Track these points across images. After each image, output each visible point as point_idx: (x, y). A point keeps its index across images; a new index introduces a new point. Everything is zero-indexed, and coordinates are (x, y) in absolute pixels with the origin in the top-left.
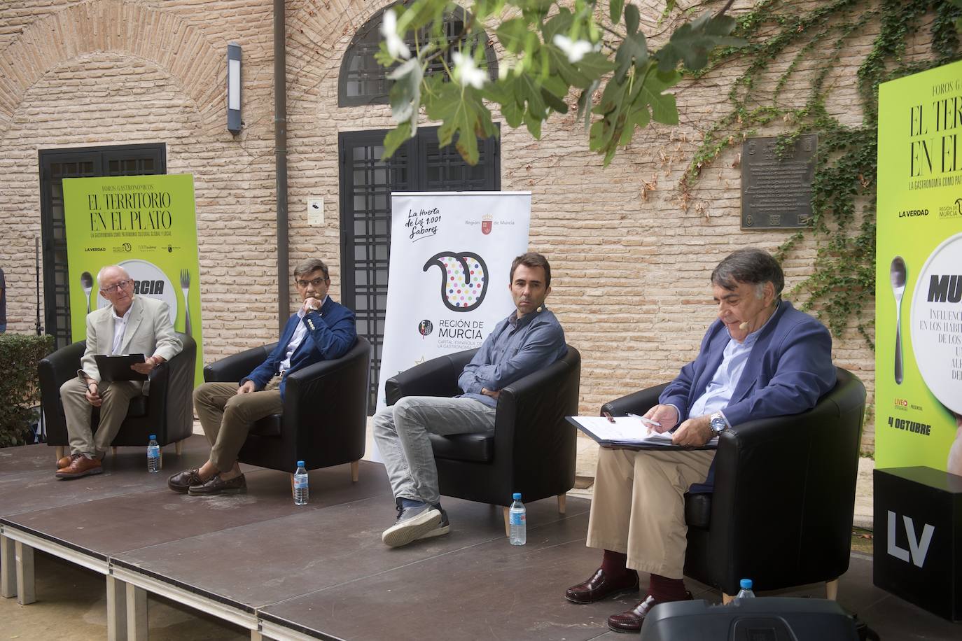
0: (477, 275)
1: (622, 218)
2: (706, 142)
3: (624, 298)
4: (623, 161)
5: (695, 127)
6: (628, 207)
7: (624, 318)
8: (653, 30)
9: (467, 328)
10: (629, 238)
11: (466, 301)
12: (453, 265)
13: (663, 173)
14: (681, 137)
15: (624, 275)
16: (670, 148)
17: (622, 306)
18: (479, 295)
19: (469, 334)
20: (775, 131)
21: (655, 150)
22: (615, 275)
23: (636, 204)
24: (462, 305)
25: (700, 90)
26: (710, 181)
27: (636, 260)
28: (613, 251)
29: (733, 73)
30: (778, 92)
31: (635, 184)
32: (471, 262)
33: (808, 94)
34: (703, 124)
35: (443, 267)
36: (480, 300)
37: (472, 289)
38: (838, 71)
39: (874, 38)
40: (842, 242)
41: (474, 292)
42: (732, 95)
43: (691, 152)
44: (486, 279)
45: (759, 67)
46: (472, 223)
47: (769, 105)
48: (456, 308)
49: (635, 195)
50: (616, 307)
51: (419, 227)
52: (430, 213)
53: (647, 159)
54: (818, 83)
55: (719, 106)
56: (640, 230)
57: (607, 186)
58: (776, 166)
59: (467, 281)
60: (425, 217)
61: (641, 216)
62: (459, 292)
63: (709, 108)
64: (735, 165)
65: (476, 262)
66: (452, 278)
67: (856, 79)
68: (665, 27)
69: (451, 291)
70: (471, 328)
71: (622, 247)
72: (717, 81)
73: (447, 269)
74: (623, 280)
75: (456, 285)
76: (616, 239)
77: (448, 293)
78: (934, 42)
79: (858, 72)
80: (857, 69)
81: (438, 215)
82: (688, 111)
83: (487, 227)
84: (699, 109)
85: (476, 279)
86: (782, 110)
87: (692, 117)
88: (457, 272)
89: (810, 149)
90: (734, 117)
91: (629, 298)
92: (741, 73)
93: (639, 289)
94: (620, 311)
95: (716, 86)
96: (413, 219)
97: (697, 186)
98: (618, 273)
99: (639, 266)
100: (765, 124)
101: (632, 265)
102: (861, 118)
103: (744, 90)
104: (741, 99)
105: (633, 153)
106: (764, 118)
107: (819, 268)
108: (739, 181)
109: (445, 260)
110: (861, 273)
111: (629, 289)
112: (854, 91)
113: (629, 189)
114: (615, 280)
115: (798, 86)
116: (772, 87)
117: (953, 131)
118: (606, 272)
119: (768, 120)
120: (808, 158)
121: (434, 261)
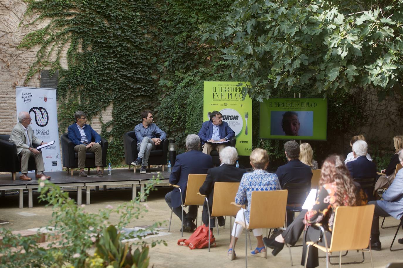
0: (45, 115)
1: (7, 94)
2: (30, 70)
3: (8, 123)
4: (7, 74)
5: (27, 64)
6: (8, 90)
7: (8, 130)
8: (16, 30)
9: (44, 132)
10: (9, 101)
11: (43, 123)
12: (38, 111)
13: (18, 79)
14: (24, 67)
15: (8, 115)
16: (21, 71)
17: (7, 126)
18: (46, 121)
19: (45, 134)
20: (48, 68)
21: (17, 71)
22: (5, 114)
23: (11, 89)
24: (42, 125)
25: (29, 52)
26: (31, 83)
27: (11, 109)
28: (4, 106)
29: (38, 48)
30: (49, 56)
31: (10, 82)
32: (42, 110)
33: (56, 58)
34: (29, 64)
35: (35, 112)
36: (47, 123)
37: (44, 119)
38: (62, 52)
39: (69, 44)
40: (64, 104)
41: (45, 120)
42: (37, 56)
43: (26, 72)
44: (48, 116)
45: (44, 47)
46: (41, 98)
47: (46, 60)
48: (40, 126)
49: (10, 86)
50: (5, 126)
51: (26, 99)
52: (28, 94)
53: (14, 74)
54: (58, 55)
55: (34, 58)
56: (12, 98)
57: (2, 82)
58: (49, 79)
59: (42, 117)
60: (27, 95)
61: (12, 94)
62: (41, 120)
63: (31, 59)
64: (38, 79)
65: (44, 111)
66: (38, 116)
67: (66, 55)
68: (19, 30)
69: (38, 120)
70: (46, 132)
71: (7, 104)
72: (33, 50)
73: (36, 113)
74: (7, 116)
75: (39, 118)
76: (5, 102)
77: (37, 121)
78: (83, 47)
79: (67, 54)
80: (66, 52)
81: (31, 95)
82: (26, 59)
83: (45, 99)
84: (28, 59)
85: (45, 116)
86: (50, 62)
87: (27, 61)
88: (39, 114)
89: (57, 75)
90: (38, 62)
91: (9, 123)
92: (40, 49)
93: (12, 119)
94: (6, 127)
95: (33, 52)
96: (24, 96)
97: (28, 85)
98: (6, 114)
99: (12, 111)
100: (45, 66)
101: (10, 111)
102: (67, 67)
103: (40, 54)
104: (39, 57)
105: (10, 71)
106: (45, 64)
107: (59, 113)
108: (39, 84)
109: (35, 110)
110: (68, 114)
111: (9, 120)
112: (66, 58)
113: (9, 84)
114: (5, 116)
115: (53, 55)
116: (47, 54)
117: (224, 92)
118: (2, 113)
119: (46, 65)
120: (56, 78)
121: (32, 110)
